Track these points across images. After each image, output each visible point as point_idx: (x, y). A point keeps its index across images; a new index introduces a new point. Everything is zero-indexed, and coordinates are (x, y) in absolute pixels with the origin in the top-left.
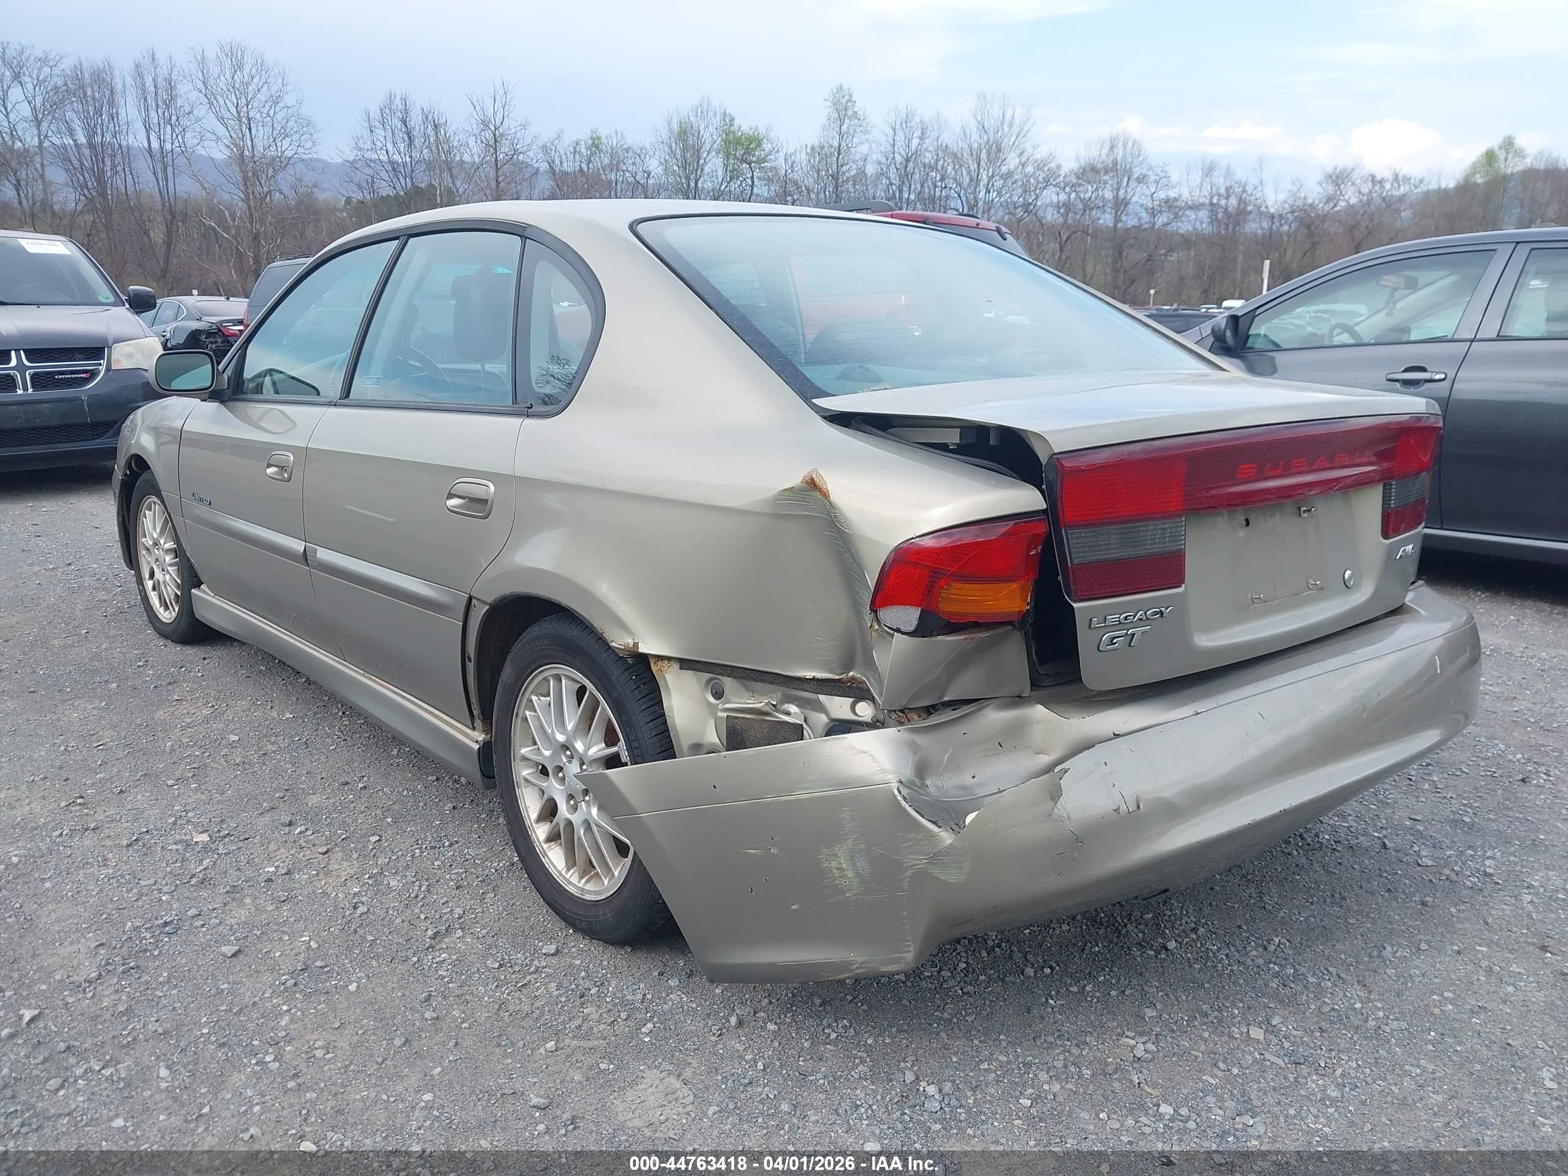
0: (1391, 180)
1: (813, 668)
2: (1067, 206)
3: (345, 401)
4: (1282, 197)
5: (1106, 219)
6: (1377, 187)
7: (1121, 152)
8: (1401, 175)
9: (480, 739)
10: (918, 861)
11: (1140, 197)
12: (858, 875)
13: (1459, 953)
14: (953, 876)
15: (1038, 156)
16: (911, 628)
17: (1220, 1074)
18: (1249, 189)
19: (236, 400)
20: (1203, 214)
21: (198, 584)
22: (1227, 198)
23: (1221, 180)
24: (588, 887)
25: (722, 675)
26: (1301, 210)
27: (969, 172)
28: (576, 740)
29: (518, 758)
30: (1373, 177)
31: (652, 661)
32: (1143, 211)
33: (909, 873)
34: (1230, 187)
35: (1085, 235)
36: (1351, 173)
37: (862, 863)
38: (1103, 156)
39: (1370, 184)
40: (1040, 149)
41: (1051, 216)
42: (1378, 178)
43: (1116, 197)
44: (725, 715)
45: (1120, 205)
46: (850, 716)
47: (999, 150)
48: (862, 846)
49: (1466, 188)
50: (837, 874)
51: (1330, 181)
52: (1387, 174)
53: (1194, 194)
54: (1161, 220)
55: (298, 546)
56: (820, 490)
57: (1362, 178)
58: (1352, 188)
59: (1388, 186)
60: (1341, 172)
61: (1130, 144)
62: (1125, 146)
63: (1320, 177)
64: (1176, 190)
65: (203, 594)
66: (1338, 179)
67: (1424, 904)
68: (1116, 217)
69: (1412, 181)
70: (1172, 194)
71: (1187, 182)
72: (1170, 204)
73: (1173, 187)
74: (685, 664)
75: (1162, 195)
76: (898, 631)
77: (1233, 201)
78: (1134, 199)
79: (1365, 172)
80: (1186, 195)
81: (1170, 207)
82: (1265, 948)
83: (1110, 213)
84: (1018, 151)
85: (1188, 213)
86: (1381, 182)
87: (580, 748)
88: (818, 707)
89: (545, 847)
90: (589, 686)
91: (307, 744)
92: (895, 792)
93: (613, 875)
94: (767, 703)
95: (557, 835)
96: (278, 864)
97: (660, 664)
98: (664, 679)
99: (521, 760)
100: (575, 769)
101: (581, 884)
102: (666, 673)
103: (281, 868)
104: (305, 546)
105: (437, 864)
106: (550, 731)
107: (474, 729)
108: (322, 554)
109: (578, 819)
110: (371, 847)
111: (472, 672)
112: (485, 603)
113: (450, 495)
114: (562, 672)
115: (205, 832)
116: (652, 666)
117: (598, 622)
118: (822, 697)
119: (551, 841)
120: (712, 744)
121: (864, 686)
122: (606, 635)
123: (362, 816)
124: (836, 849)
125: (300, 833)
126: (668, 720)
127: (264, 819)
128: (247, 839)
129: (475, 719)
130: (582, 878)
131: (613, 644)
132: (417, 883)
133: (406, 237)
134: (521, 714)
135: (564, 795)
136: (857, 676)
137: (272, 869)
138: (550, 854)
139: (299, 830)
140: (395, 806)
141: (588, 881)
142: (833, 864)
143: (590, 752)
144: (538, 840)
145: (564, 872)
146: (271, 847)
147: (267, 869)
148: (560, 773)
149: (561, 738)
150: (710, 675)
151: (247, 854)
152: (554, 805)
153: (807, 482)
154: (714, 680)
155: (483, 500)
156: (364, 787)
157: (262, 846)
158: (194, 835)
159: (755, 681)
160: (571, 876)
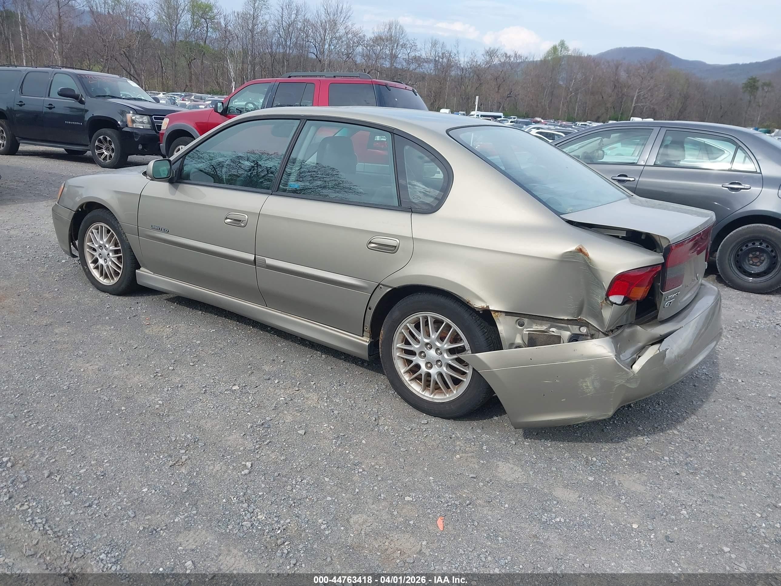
0: (514, 56)
1: (567, 316)
2: (368, 57)
4: (466, 60)
5: (387, 64)
6: (508, 59)
7: (394, 31)
8: (518, 55)
9: (368, 341)
10: (622, 382)
11: (402, 55)
12: (595, 388)
13: (714, 401)
14: (633, 386)
15: (354, 29)
16: (620, 303)
17: (673, 446)
18: (452, 55)
19: (181, 183)
20: (432, 66)
21: (139, 267)
22: (443, 59)
23: (440, 49)
24: (435, 397)
25: (525, 318)
26: (475, 67)
27: (320, 35)
28: (436, 342)
29: (395, 348)
30: (506, 54)
31: (493, 313)
32: (404, 61)
33: (616, 386)
34: (444, 53)
35: (376, 72)
36: (496, 51)
37: (597, 384)
38: (386, 32)
39: (505, 58)
40: (355, 26)
41: (359, 60)
42: (508, 55)
43: (391, 54)
44: (528, 333)
45: (393, 57)
46: (578, 332)
47: (335, 25)
48: (598, 378)
49: (544, 62)
50: (585, 388)
51: (487, 54)
52: (512, 54)
53: (427, 55)
54: (412, 67)
55: (251, 257)
56: (584, 253)
57: (501, 54)
58: (497, 59)
59: (512, 59)
60: (492, 51)
61: (398, 28)
62: (396, 28)
63: (483, 52)
64: (419, 53)
65: (143, 272)
66: (491, 53)
67: (695, 386)
68: (391, 63)
69: (522, 58)
70: (417, 54)
71: (424, 49)
72: (417, 60)
73: (418, 51)
74: (507, 313)
75: (412, 54)
76: (615, 304)
77: (445, 60)
78: (399, 56)
79: (502, 52)
80: (424, 56)
81: (417, 61)
82: (659, 404)
83: (389, 61)
84: (345, 26)
85: (425, 64)
86: (509, 57)
87: (438, 344)
88: (567, 329)
89: (409, 382)
90: (447, 320)
91: (236, 343)
92: (615, 359)
93: (453, 392)
94: (544, 328)
95: (418, 379)
96: (283, 396)
97: (497, 314)
98: (498, 319)
99: (397, 349)
100: (432, 352)
101: (432, 396)
102: (499, 317)
103: (286, 397)
104: (255, 256)
105: (348, 391)
106: (420, 338)
107: (363, 336)
108: (269, 261)
109: (434, 371)
110: (314, 387)
111: (370, 313)
112: (390, 287)
113: (370, 243)
114: (430, 315)
115: (235, 385)
116: (493, 314)
117: (466, 297)
118: (569, 326)
119: (414, 381)
120: (518, 343)
121: (585, 322)
122: (471, 303)
123: (296, 374)
124: (586, 379)
125: (278, 383)
126: (500, 335)
127: (253, 378)
128: (257, 387)
129: (365, 332)
130: (432, 394)
131: (475, 306)
132: (348, 400)
133: (306, 120)
134: (399, 331)
135: (425, 362)
136: (582, 318)
137: (283, 399)
138: (412, 385)
139: (276, 382)
140: (306, 369)
141: (435, 395)
142: (584, 384)
143: (445, 346)
144: (405, 380)
145: (421, 392)
146: (271, 389)
147: (281, 399)
148: (422, 354)
149: (427, 341)
150: (519, 318)
151: (264, 393)
152: (418, 367)
153: (578, 250)
154: (518, 319)
155: (393, 246)
156: (284, 362)
157: (267, 389)
158: (231, 386)
159: (539, 320)
160: (425, 393)
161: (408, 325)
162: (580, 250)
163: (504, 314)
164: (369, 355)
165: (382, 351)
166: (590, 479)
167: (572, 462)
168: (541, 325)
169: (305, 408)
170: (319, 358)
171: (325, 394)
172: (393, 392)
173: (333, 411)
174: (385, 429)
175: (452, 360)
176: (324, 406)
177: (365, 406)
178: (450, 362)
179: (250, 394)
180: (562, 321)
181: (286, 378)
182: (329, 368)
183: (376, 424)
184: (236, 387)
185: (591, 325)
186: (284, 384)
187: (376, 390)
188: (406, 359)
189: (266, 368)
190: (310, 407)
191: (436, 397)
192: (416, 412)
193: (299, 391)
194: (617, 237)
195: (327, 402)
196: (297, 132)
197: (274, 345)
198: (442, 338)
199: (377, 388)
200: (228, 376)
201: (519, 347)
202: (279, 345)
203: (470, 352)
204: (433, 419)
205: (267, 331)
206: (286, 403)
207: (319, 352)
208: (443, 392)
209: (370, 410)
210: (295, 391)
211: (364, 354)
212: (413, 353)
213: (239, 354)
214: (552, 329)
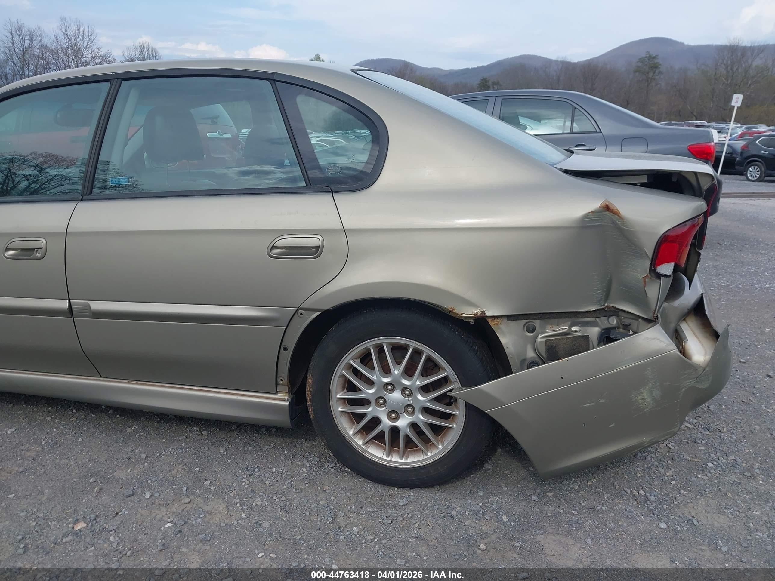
1: (594, 305)
3: (90, 197)
7: (146, 53)
9: (286, 398)
10: (690, 383)
12: (655, 399)
14: (705, 385)
15: (102, 53)
16: (670, 272)
25: (534, 319)
27: (63, 62)
28: (402, 379)
29: (334, 400)
31: (489, 320)
33: (683, 390)
37: (657, 393)
38: (138, 55)
40: (102, 49)
44: (544, 340)
46: (608, 326)
47: (79, 49)
48: (658, 384)
50: (640, 401)
55: (64, 304)
56: (612, 211)
61: (150, 49)
62: (148, 50)
74: (510, 317)
76: (664, 275)
84: (90, 51)
87: (406, 382)
88: (594, 324)
89: (364, 447)
90: (413, 344)
91: (57, 444)
92: (679, 353)
93: (438, 448)
94: (564, 328)
95: (380, 437)
96: (169, 520)
97: (496, 321)
98: (499, 328)
99: (337, 401)
100: (396, 395)
101: (403, 460)
102: (499, 325)
103: (175, 521)
104: (70, 303)
105: (267, 482)
106: (375, 378)
107: (276, 393)
108: (97, 306)
109: (403, 423)
110: (213, 488)
111: (287, 357)
112: (316, 310)
113: (273, 247)
114: (386, 341)
115: (76, 521)
116: (490, 323)
117: (447, 304)
118: (597, 319)
119: (373, 443)
120: (532, 357)
121: (613, 309)
122: (456, 311)
123: (174, 472)
124: (642, 390)
125: (150, 497)
126: (506, 350)
127: (105, 499)
128: (117, 514)
129: (279, 387)
130: (403, 457)
131: (463, 315)
132: (275, 498)
133: (120, 80)
134: (338, 374)
135: (387, 412)
136: (609, 305)
137: (170, 525)
138: (369, 450)
139: (147, 496)
140: (186, 460)
141: (408, 457)
142: (639, 397)
143: (418, 383)
144: (357, 444)
145: (385, 457)
146: (143, 512)
147: (166, 526)
148: (381, 401)
149: (386, 380)
150: (526, 321)
151: (133, 523)
152: (376, 421)
153: (603, 207)
154: (527, 323)
155: (313, 247)
156: (147, 457)
157: (136, 514)
158: (70, 526)
159: (555, 318)
160: (391, 458)
161: (351, 362)
162: (607, 208)
163: (505, 320)
164: (292, 419)
165: (314, 410)
166: (663, 527)
167: (620, 505)
168: (558, 325)
169: (214, 532)
170: (199, 437)
171: (234, 497)
172: (333, 465)
173: (260, 525)
174: (355, 532)
175: (430, 401)
176: (242, 518)
177: (305, 501)
178: (428, 405)
179: (109, 532)
180: (587, 315)
181: (160, 485)
182: (222, 450)
183: (337, 528)
184: (80, 526)
185: (625, 311)
186: (162, 496)
187: (308, 468)
188: (353, 414)
189: (122, 475)
190: (221, 527)
191: (410, 460)
192: (382, 490)
193: (192, 503)
194: (635, 184)
195: (243, 510)
196: (109, 98)
197: (121, 432)
198: (409, 372)
199: (308, 465)
200: (59, 507)
201: (533, 364)
202: (129, 430)
203: (458, 385)
204: (412, 493)
205: (101, 411)
206: (180, 532)
207: (195, 428)
208: (421, 449)
209: (315, 505)
210: (185, 505)
211: (285, 420)
212: (365, 402)
213: (66, 461)
214: (574, 328)
